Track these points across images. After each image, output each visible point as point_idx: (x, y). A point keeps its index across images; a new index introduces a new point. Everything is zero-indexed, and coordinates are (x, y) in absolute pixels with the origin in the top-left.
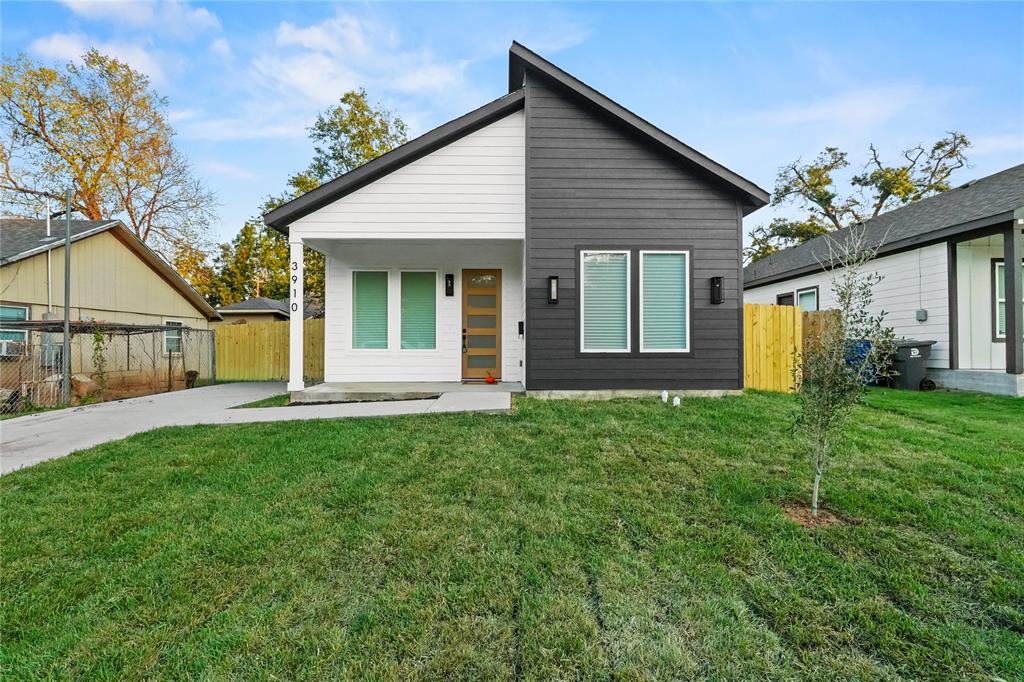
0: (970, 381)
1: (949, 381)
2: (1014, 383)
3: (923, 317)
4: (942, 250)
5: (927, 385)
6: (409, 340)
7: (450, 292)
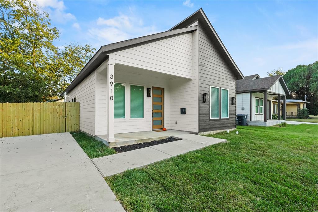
0: (255, 123)
1: (250, 124)
2: (266, 124)
3: (243, 109)
4: (249, 94)
5: (247, 125)
6: (133, 115)
7: (148, 95)
